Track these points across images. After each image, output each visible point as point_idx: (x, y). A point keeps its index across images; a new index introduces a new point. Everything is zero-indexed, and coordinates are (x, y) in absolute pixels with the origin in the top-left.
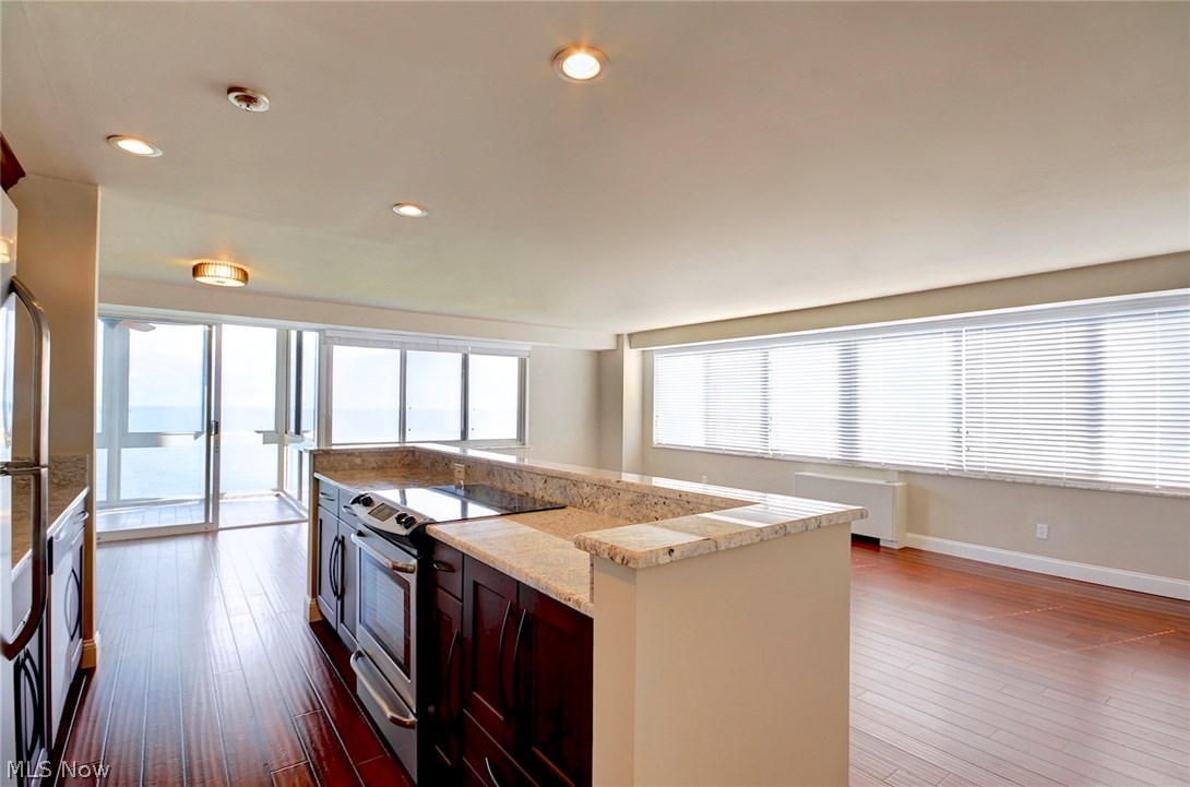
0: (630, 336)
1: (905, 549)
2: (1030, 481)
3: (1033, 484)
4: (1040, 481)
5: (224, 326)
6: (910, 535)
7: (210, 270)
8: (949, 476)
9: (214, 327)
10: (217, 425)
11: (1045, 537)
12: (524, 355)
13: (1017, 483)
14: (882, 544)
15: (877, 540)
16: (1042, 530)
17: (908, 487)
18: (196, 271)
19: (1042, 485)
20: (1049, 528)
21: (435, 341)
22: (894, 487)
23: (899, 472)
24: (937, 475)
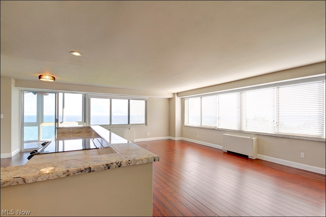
0: (177, 93)
1: (257, 159)
2: (298, 138)
3: (299, 139)
4: (301, 138)
5: (59, 93)
6: (258, 155)
7: (43, 77)
8: (271, 136)
9: (57, 94)
10: (58, 120)
11: (304, 157)
12: (147, 100)
13: (293, 138)
14: (249, 157)
15: (248, 156)
16: (302, 155)
17: (258, 140)
18: (40, 77)
19: (302, 139)
20: (305, 154)
21: (119, 96)
22: (253, 139)
23: (255, 134)
24: (267, 135)
